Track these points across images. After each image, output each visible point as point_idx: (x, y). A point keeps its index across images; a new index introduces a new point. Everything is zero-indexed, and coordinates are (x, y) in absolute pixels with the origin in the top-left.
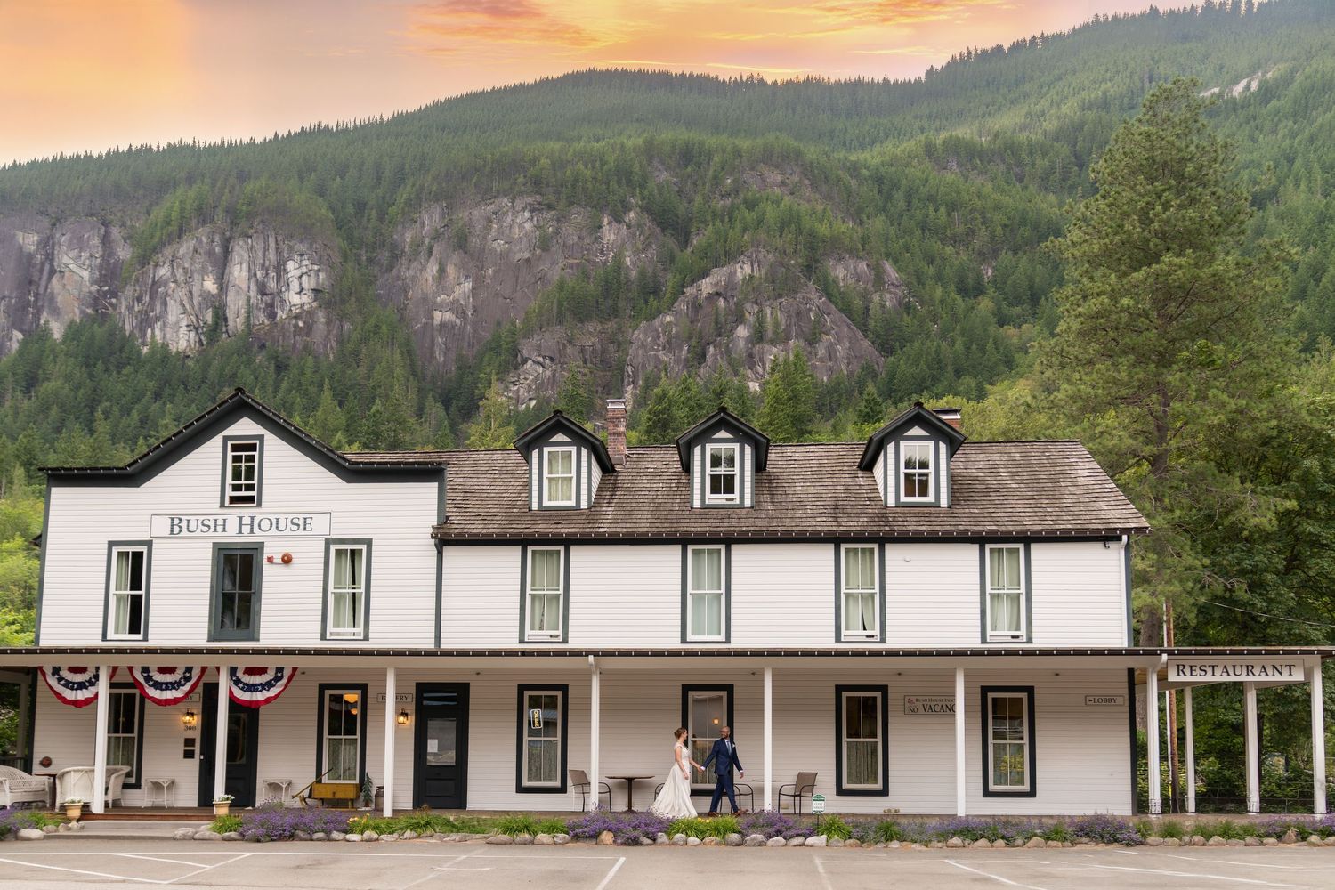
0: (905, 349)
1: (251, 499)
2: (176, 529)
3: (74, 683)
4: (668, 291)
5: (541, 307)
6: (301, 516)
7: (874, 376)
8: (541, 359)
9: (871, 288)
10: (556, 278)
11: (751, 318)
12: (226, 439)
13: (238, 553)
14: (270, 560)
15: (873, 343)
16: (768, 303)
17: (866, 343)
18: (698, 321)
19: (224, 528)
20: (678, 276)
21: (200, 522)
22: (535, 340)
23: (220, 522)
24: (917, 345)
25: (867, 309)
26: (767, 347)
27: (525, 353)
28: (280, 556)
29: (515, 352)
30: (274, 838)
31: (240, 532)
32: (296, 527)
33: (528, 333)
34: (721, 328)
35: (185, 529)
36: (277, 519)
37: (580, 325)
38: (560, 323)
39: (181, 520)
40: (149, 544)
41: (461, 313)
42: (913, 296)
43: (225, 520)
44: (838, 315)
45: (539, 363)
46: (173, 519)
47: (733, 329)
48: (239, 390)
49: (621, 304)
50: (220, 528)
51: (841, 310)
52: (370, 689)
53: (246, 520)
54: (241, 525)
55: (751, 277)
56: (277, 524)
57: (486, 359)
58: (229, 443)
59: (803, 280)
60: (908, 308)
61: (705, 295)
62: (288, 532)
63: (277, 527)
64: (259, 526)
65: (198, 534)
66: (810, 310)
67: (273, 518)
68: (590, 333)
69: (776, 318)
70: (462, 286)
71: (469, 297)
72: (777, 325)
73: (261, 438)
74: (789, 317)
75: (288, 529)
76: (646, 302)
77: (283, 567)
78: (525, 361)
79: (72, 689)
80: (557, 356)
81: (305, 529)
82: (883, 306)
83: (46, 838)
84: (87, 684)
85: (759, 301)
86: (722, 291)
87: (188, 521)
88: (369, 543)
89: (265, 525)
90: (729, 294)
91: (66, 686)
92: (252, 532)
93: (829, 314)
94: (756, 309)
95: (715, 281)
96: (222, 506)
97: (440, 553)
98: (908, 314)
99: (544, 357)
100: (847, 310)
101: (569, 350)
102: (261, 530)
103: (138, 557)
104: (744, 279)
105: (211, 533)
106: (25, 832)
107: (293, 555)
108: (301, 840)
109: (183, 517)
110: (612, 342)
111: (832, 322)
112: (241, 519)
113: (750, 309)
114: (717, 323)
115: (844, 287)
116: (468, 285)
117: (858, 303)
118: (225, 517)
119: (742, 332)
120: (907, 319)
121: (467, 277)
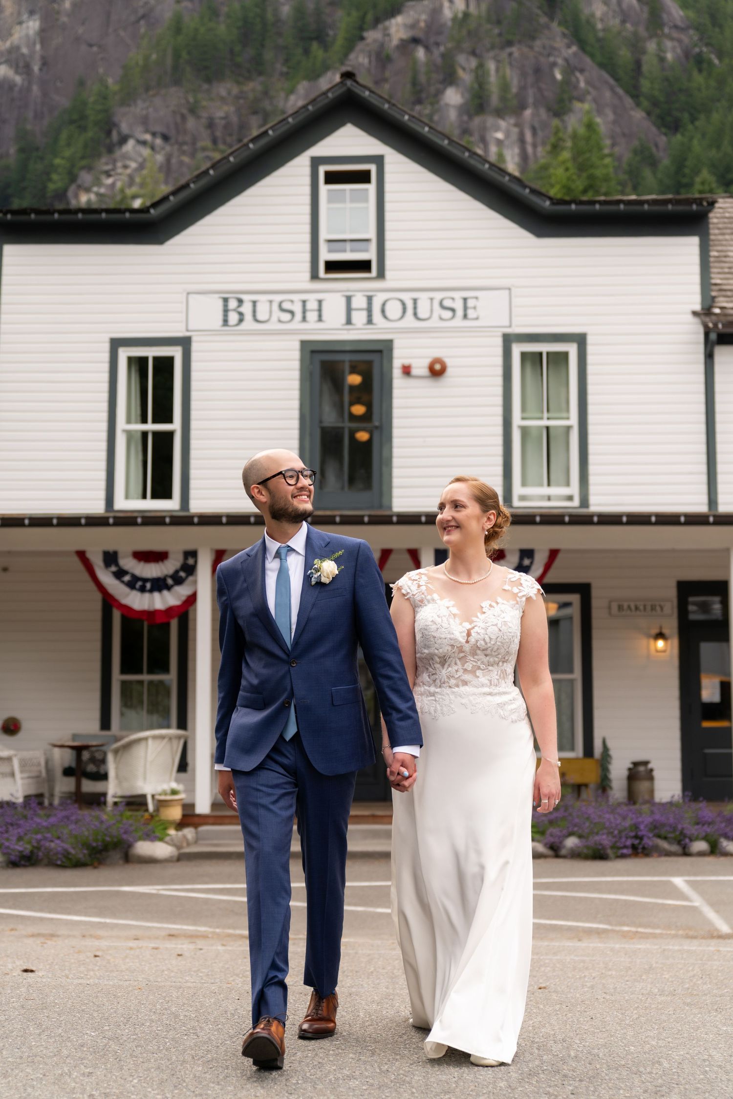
0: (697, 123)
1: (363, 266)
2: (233, 318)
3: (145, 580)
4: (339, 35)
5: (147, 58)
6: (458, 295)
7: (653, 163)
8: (148, 137)
9: (642, 31)
10: (168, 15)
11: (465, 77)
12: (316, 162)
13: (347, 358)
14: (407, 371)
15: (649, 114)
16: (491, 54)
17: (638, 115)
18: (385, 80)
19: (320, 316)
20: (355, 14)
21: (275, 307)
22: (139, 108)
23: (312, 305)
24: (716, 117)
25: (638, 64)
26: (490, 120)
27: (124, 128)
28: (426, 362)
29: (108, 125)
30: (625, 851)
31: (349, 321)
32: (449, 314)
33: (128, 97)
34: (421, 91)
35: (248, 316)
36: (415, 301)
37: (205, 86)
38: (177, 82)
39: (240, 301)
40: (185, 343)
41: (23, 67)
42: (707, 45)
43: (320, 302)
44: (596, 72)
45: (144, 143)
46: (226, 300)
47: (439, 93)
48: (348, 75)
49: (268, 55)
50: (312, 316)
51: (602, 66)
52: (595, 593)
53: (359, 302)
54: (349, 310)
55: (466, 15)
56: (415, 308)
57: (64, 135)
58: (322, 170)
59: (543, 20)
60: (700, 62)
61: (395, 42)
62: (434, 323)
63: (415, 314)
64: (383, 311)
65: (273, 325)
66: (554, 64)
67: (407, 297)
68: (223, 99)
69: (504, 77)
70: (24, 25)
71: (34, 44)
72: (505, 87)
73: (379, 160)
74: (523, 75)
75: (435, 316)
76: (307, 52)
77: (430, 383)
78: (123, 140)
79: (143, 590)
80: (172, 133)
81: (465, 316)
82: (662, 60)
83: (182, 858)
84: (170, 582)
85: (478, 51)
86: (420, 35)
87: (254, 303)
88: (581, 340)
89: (394, 310)
90: (432, 40)
91: (131, 585)
92: (370, 321)
93: (582, 71)
94: (473, 63)
95: (409, 21)
96: (314, 276)
97: (709, 357)
98: (700, 71)
99: (154, 134)
100: (608, 65)
101: (191, 123)
102: (385, 317)
103: (164, 366)
104: (454, 19)
105: (297, 324)
106: (144, 848)
107: (449, 362)
108: (668, 854)
109: (244, 297)
110: (255, 113)
111: (588, 82)
112: (349, 299)
113: (465, 65)
114: (415, 83)
115: (604, 30)
116: (33, 25)
117: (625, 54)
118: (320, 296)
119: (453, 97)
120: (699, 79)
121: (32, 13)
